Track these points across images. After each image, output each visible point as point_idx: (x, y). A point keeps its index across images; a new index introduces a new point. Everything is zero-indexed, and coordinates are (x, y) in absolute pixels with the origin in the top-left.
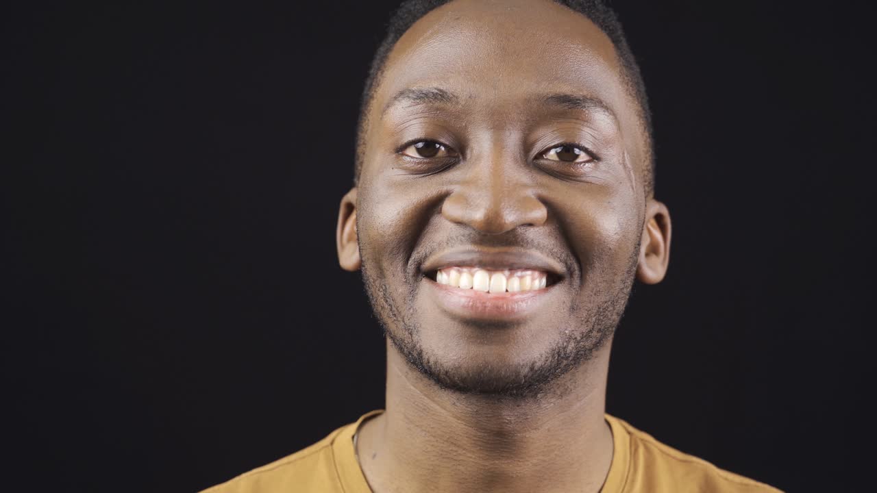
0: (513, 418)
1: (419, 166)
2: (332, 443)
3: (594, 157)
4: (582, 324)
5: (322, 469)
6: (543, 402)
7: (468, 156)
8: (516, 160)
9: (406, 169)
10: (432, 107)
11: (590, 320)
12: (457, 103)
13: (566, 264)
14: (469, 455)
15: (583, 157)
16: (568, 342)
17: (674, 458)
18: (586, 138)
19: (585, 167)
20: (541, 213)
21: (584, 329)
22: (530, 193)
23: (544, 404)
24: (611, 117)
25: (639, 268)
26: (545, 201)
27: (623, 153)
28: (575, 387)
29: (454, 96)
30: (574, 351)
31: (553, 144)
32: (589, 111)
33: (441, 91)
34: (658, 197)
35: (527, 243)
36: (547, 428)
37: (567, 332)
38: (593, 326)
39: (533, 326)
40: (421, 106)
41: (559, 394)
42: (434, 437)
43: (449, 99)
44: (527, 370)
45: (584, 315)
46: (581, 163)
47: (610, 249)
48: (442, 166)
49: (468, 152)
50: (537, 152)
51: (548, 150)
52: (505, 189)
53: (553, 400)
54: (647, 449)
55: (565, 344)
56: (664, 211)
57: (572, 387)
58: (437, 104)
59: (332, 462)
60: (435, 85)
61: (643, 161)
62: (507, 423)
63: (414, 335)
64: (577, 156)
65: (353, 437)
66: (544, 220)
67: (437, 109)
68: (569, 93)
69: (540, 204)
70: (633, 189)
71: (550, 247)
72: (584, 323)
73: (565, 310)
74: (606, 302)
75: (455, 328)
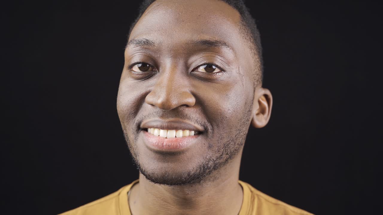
0: (189, 192)
1: (138, 76)
2: (119, 194)
3: (222, 70)
4: (216, 153)
5: (113, 207)
6: (204, 184)
7: (161, 71)
8: (182, 73)
9: (133, 77)
10: (143, 48)
11: (220, 151)
12: (154, 46)
13: (204, 126)
14: (172, 206)
15: (217, 70)
16: (209, 162)
17: (271, 202)
18: (218, 61)
19: (218, 75)
20: (192, 100)
21: (218, 155)
22: (187, 90)
23: (205, 185)
24: (231, 50)
25: (252, 120)
26: (195, 95)
27: (239, 68)
28: (220, 176)
29: (152, 42)
30: (213, 165)
31: (200, 64)
32: (218, 48)
33: (147, 40)
34: (264, 86)
35: (184, 116)
36: (208, 195)
37: (207, 157)
38: (223, 153)
39: (188, 154)
40: (138, 47)
41: (212, 180)
42: (157, 198)
43: (150, 44)
44: (186, 175)
45: (217, 149)
46: (215, 73)
47: (226, 117)
48: (148, 76)
49: (160, 68)
50: (193, 68)
51: (199, 66)
52: (173, 88)
53: (209, 183)
54: (259, 199)
55: (207, 162)
56: (268, 92)
57: (219, 176)
58: (145, 46)
59: (118, 204)
60: (144, 37)
61: (253, 70)
62: (187, 195)
63: (137, 157)
64: (214, 69)
65: (128, 193)
66: (194, 104)
67: (146, 49)
68: (208, 39)
69: (192, 96)
70: (243, 86)
71: (196, 118)
72: (217, 152)
73: (206, 148)
74: (228, 141)
75: (153, 155)
